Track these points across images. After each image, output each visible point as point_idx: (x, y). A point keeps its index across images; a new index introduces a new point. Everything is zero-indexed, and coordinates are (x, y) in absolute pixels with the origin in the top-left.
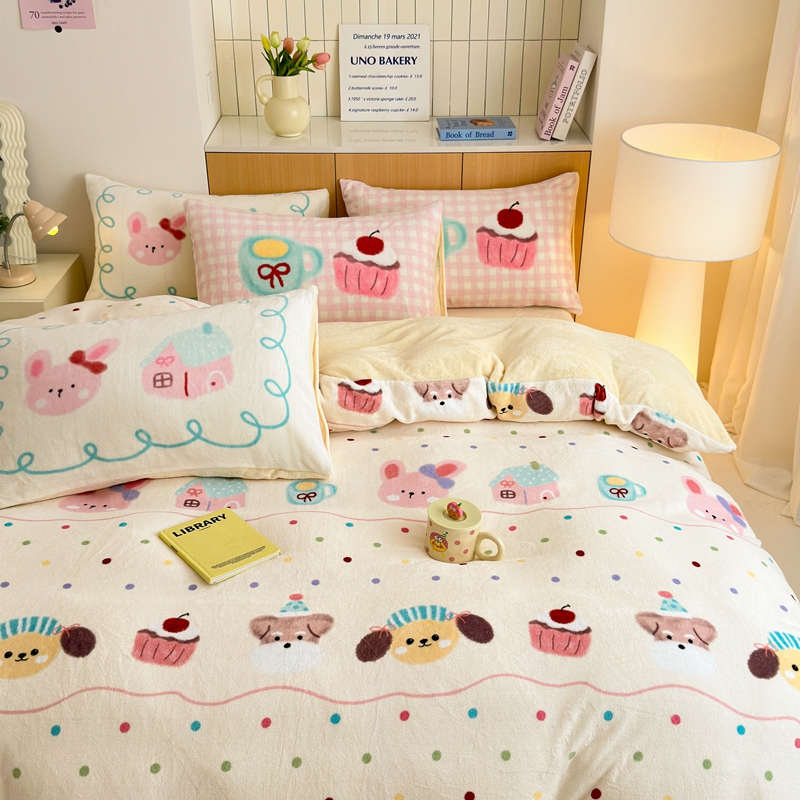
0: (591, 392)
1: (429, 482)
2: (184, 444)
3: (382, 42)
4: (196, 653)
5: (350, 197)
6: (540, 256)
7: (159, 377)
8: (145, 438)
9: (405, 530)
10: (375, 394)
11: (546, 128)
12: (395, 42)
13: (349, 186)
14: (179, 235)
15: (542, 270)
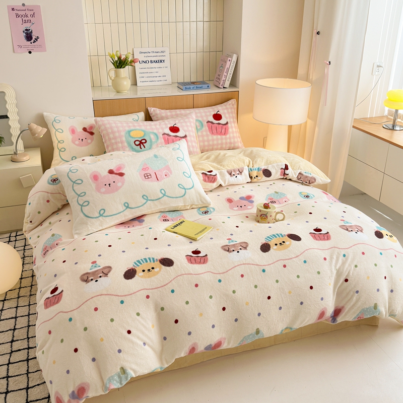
0: (284, 167)
1: (245, 202)
2: (160, 198)
3: (151, 54)
4: (209, 259)
5: (153, 114)
6: (230, 130)
7: (146, 175)
8: (146, 198)
9: (247, 217)
10: (215, 175)
11: (221, 84)
12: (156, 54)
13: (152, 110)
14: (92, 134)
15: (231, 135)
